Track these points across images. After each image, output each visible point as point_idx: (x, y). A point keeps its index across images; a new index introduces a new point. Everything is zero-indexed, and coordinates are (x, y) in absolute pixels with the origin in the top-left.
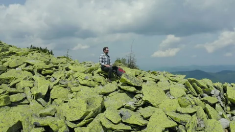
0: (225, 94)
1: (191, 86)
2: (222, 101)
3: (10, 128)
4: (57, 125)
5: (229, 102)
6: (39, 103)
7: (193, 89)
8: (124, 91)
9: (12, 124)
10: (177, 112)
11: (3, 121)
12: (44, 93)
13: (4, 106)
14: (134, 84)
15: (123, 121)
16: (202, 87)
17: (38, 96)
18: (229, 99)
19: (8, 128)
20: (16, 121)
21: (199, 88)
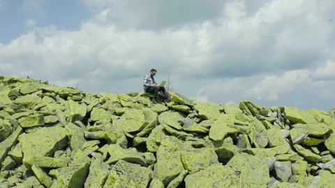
0: (283, 114)
1: (246, 108)
2: (281, 121)
3: (57, 143)
4: (116, 134)
5: (288, 121)
6: (78, 125)
7: (248, 111)
8: (176, 110)
9: (59, 139)
10: (235, 124)
11: (48, 135)
12: (84, 114)
13: (37, 126)
14: (186, 103)
15: (185, 129)
16: (258, 109)
17: (76, 117)
18: (288, 117)
19: (55, 143)
20: (64, 136)
21: (255, 110)
